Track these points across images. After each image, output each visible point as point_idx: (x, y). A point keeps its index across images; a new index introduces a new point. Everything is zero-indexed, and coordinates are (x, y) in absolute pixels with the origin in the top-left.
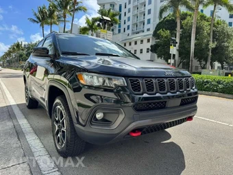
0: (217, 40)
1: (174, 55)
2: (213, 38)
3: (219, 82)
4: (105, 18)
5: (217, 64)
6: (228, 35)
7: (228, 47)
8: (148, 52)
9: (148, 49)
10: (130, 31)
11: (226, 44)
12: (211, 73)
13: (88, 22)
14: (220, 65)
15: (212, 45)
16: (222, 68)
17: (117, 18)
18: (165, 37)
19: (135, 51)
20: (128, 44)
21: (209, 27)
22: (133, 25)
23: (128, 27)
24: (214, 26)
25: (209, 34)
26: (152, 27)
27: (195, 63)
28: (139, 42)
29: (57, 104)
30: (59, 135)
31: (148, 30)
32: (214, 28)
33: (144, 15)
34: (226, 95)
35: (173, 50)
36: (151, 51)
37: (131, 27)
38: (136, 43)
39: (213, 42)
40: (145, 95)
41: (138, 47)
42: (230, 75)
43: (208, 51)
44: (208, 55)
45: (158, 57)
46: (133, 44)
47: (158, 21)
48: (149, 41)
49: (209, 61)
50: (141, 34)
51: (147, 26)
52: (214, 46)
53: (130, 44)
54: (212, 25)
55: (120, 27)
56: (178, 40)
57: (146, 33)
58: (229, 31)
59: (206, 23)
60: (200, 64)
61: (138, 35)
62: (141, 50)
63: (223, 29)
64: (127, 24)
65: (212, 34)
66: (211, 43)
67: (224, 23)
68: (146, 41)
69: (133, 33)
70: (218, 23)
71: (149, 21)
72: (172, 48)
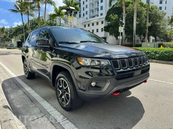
0: (152, 20)
1: (122, 33)
2: (149, 19)
3: (156, 53)
4: (71, 8)
5: (152, 38)
6: (159, 16)
7: (160, 25)
8: (102, 31)
9: (102, 29)
10: (88, 16)
11: (158, 23)
12: (149, 45)
13: (56, 10)
14: (154, 38)
15: (149, 24)
16: (156, 40)
17: (78, 6)
18: (115, 20)
19: (93, 30)
20: (87, 26)
21: (145, 11)
22: (90, 11)
23: (87, 12)
24: (150, 10)
25: (146, 17)
26: (105, 12)
27: (137, 38)
28: (95, 24)
29: (60, 77)
30: (63, 97)
31: (102, 14)
32: (150, 12)
33: (98, 3)
34: (162, 62)
35: (121, 29)
36: (105, 30)
37: (88, 13)
38: (93, 24)
39: (149, 22)
40: (121, 70)
41: (95, 27)
42: (162, 46)
43: (146, 29)
44: (146, 32)
45: (110, 35)
46: (91, 25)
47: (108, 8)
48: (102, 23)
49: (147, 36)
50: (96, 18)
51: (100, 12)
52: (150, 25)
53: (89, 25)
54: (148, 10)
55: (80, 12)
56: (124, 22)
57: (100, 17)
58: (160, 14)
59: (144, 9)
60: (140, 38)
61: (94, 18)
62: (97, 30)
63: (156, 12)
64: (86, 10)
65: (148, 16)
66: (148, 23)
67: (156, 8)
68: (101, 23)
69: (90, 17)
70: (152, 8)
71: (102, 8)
72: (120, 28)
